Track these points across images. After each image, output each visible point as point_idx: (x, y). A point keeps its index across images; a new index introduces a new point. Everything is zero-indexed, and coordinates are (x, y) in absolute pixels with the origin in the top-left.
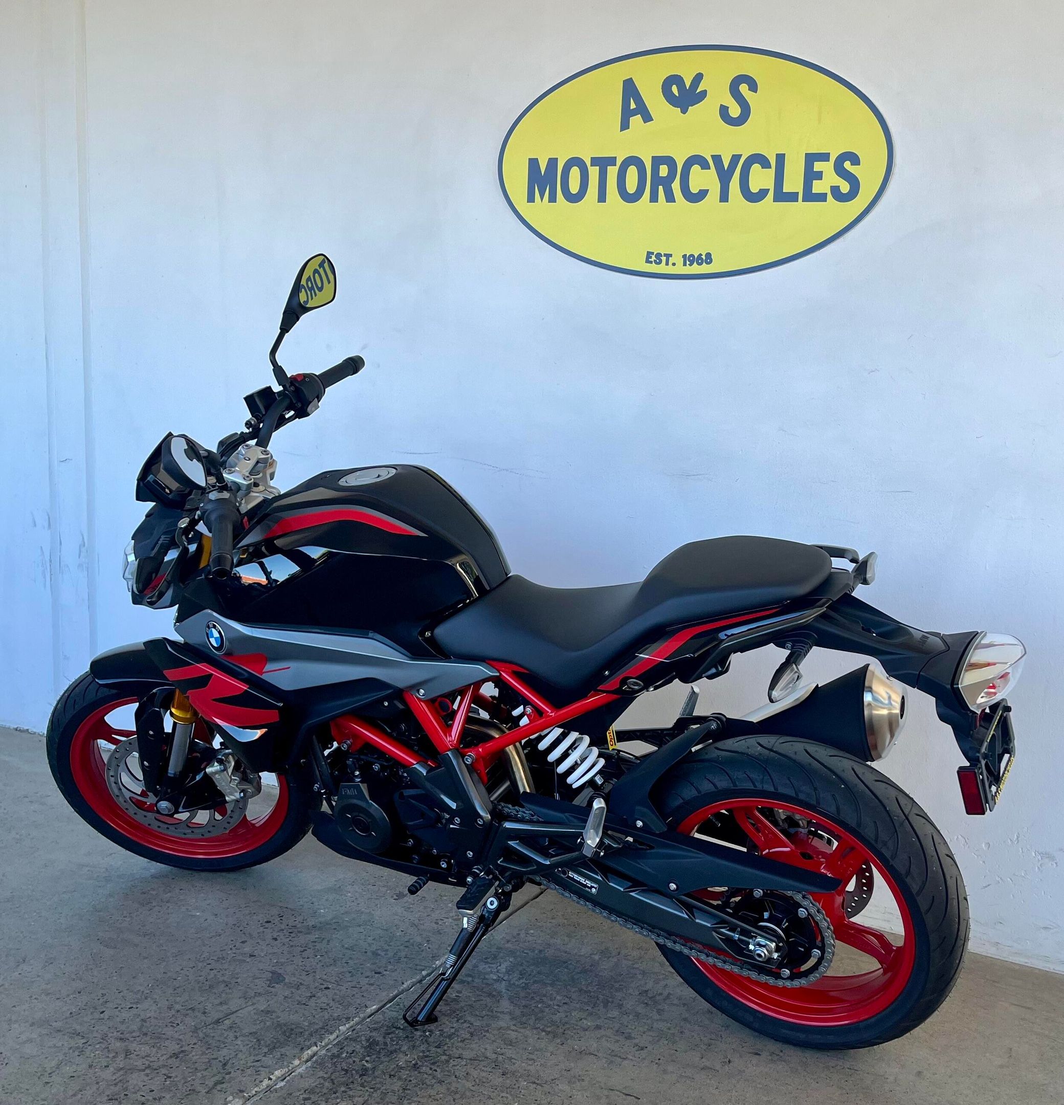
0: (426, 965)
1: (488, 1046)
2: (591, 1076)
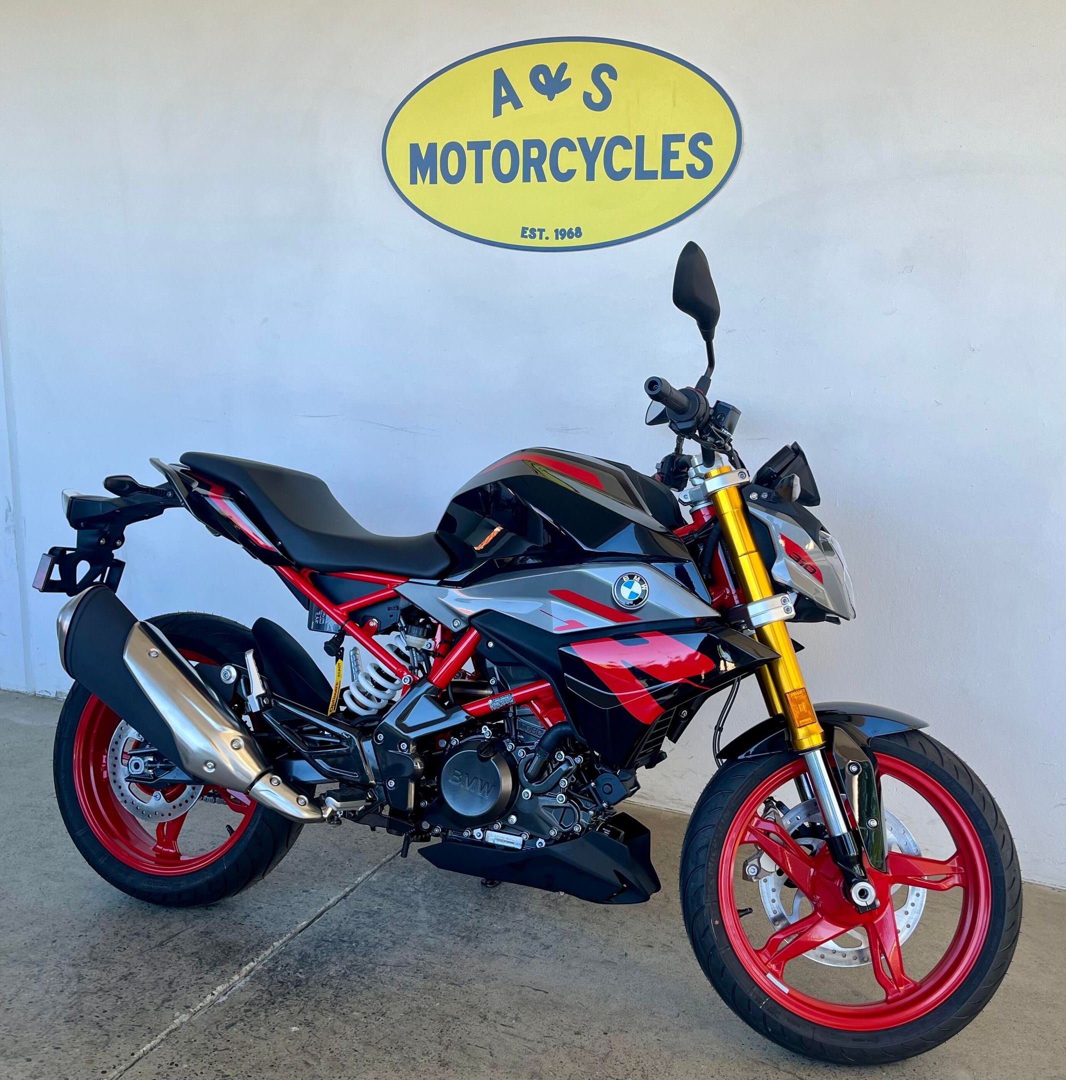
0: (349, 882)
1: (409, 953)
2: (504, 975)
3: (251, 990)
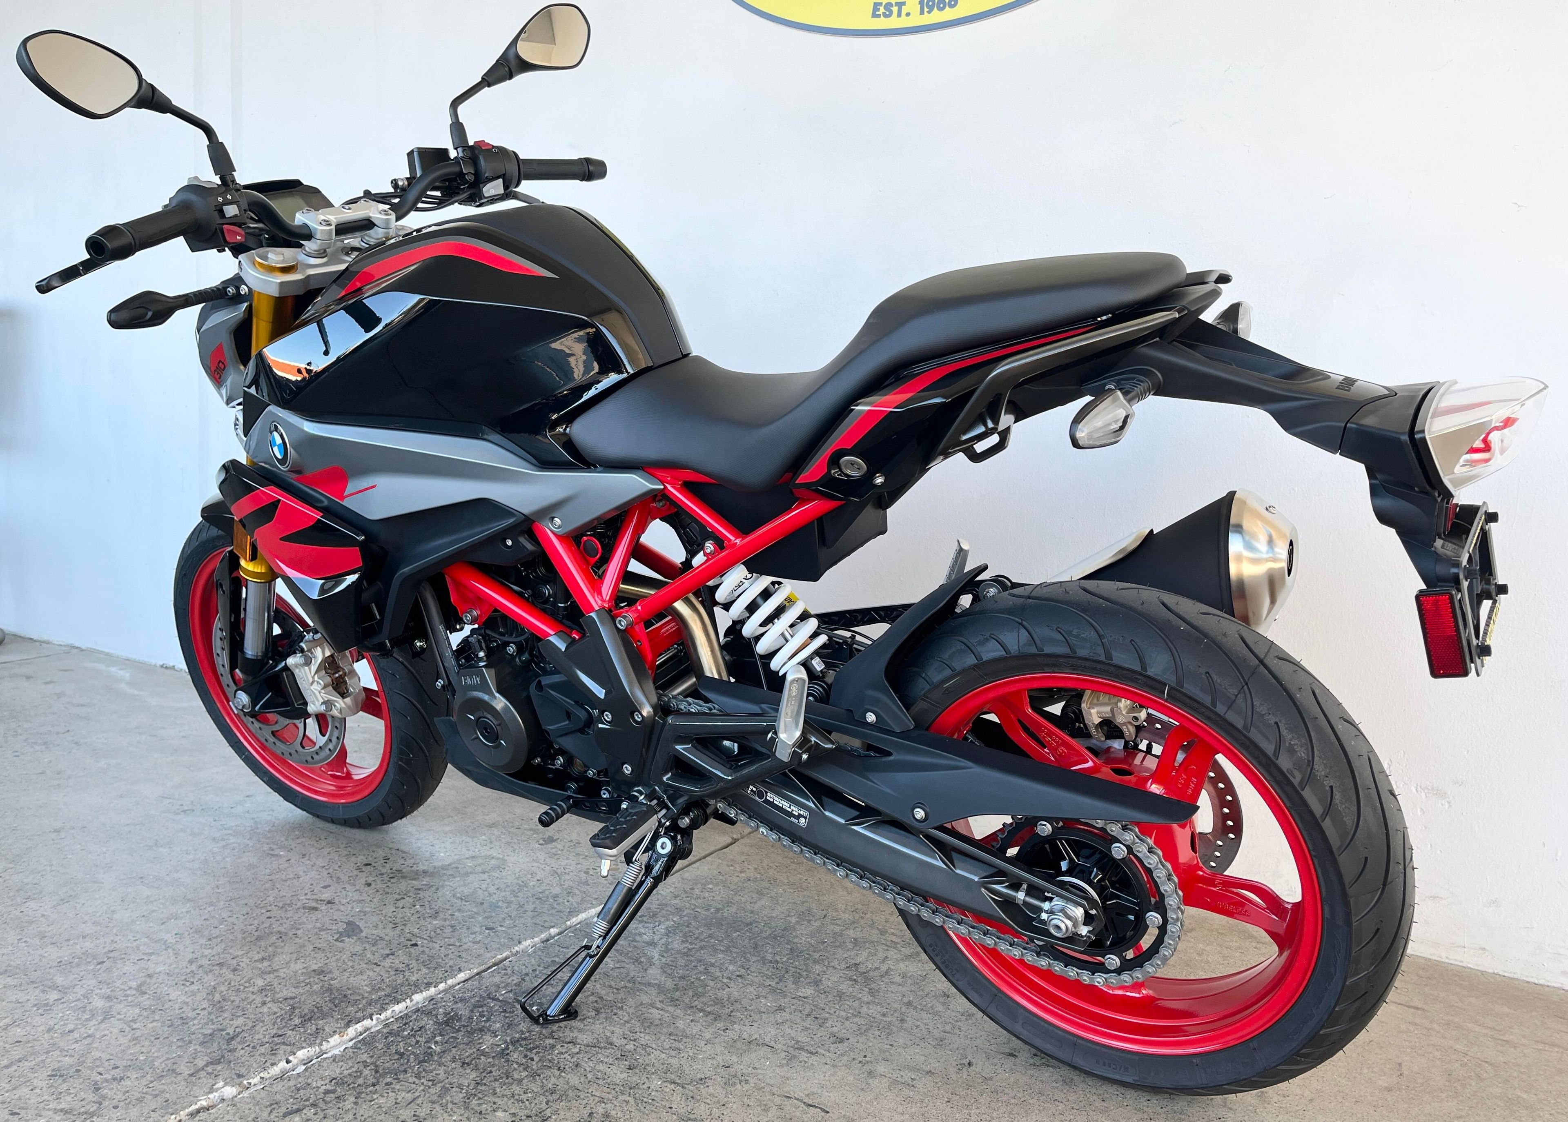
0: (558, 921)
1: (616, 1029)
2: (760, 1077)
3: (348, 1061)
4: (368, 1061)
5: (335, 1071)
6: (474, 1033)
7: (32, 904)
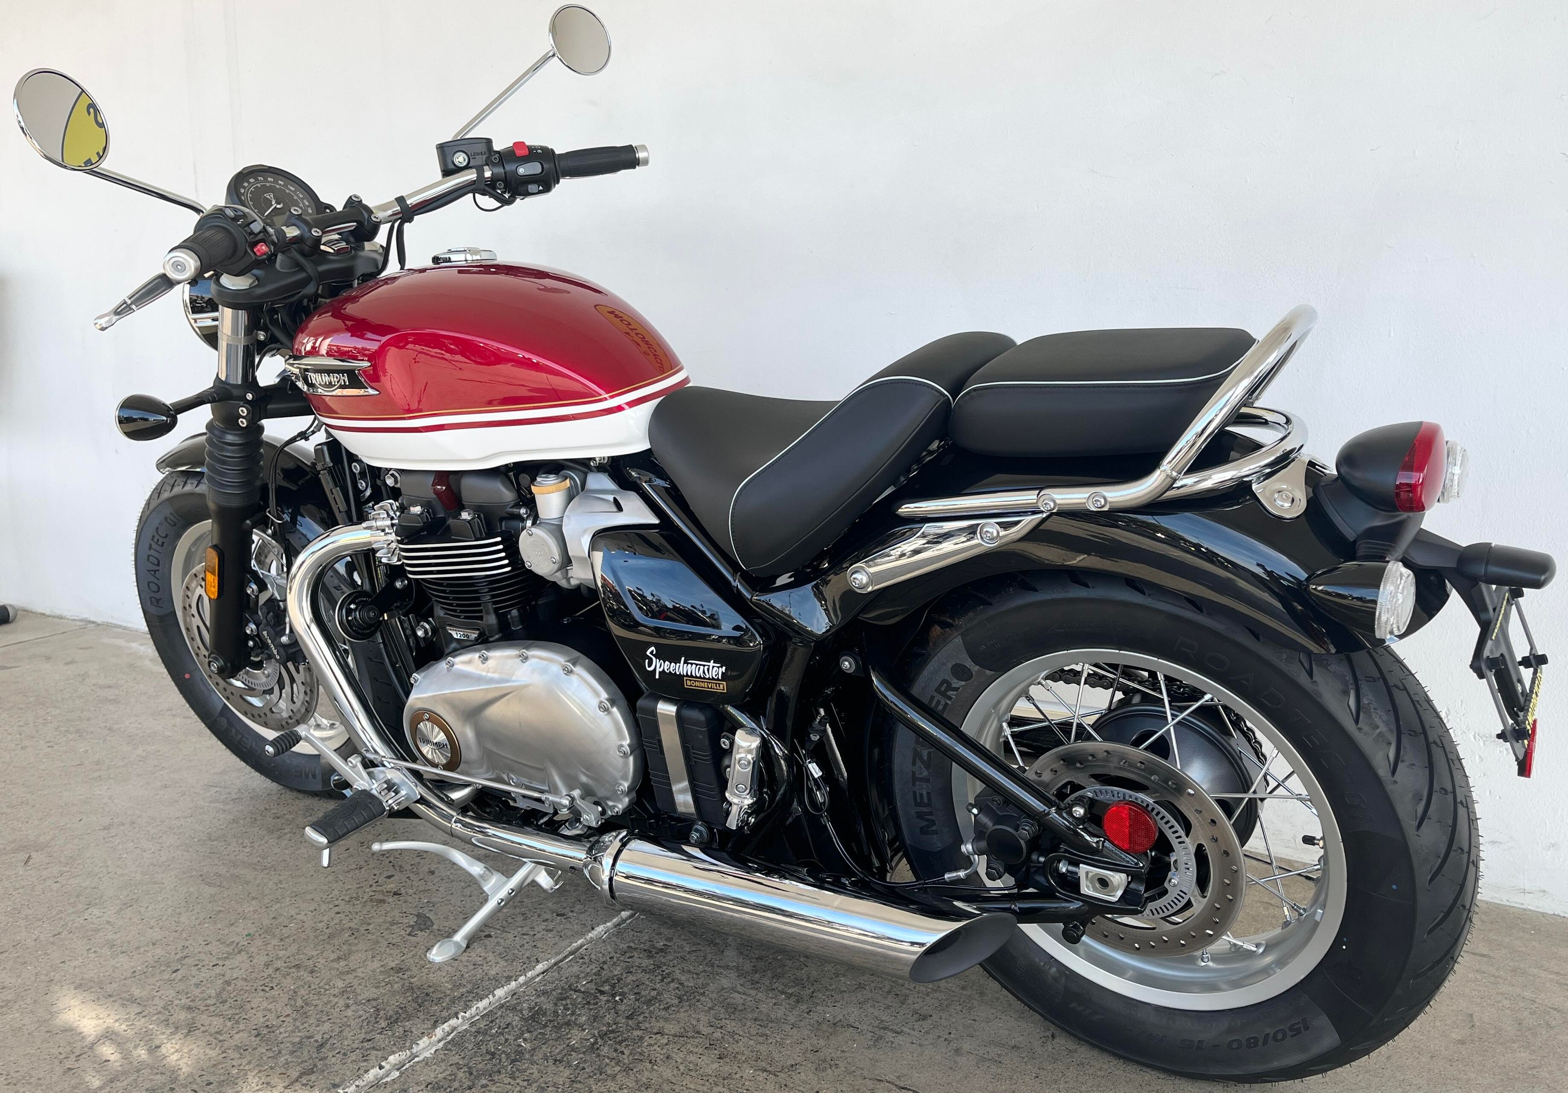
1: (701, 1016)
2: (849, 1060)
3: (441, 1064)
4: (461, 1063)
5: (429, 1075)
6: (561, 1027)
7: (96, 911)
